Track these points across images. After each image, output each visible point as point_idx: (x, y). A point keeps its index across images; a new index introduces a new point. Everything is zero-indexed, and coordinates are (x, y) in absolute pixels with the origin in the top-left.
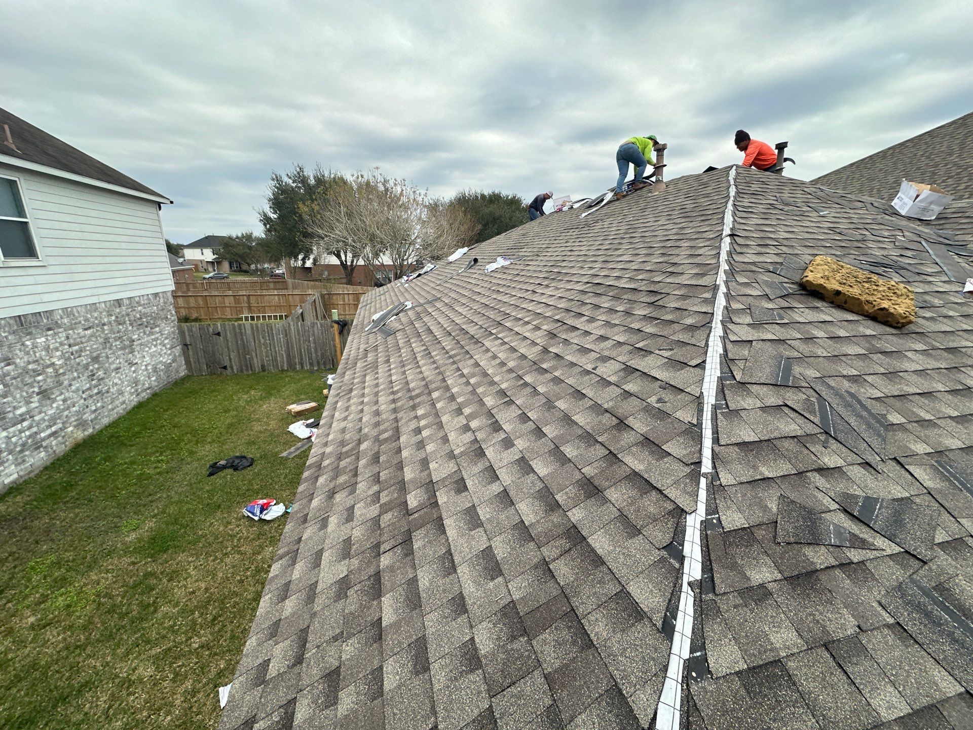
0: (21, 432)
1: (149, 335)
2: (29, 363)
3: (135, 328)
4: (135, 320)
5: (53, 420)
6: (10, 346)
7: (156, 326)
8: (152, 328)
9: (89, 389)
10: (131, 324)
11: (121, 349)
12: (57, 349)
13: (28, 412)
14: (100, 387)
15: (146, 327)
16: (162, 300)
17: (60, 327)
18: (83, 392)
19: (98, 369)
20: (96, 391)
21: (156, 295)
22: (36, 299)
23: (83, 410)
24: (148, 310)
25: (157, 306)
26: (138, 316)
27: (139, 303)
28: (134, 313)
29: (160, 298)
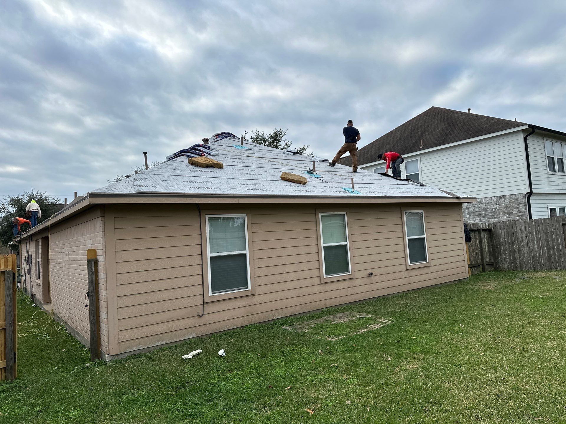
3: (471, 217)
4: (473, 212)
7: (494, 218)
8: (488, 218)
10: (469, 214)
15: (483, 217)
16: (508, 200)
21: (500, 197)
24: (489, 207)
25: (500, 205)
26: (477, 210)
27: (480, 203)
28: (474, 208)
29: (505, 199)
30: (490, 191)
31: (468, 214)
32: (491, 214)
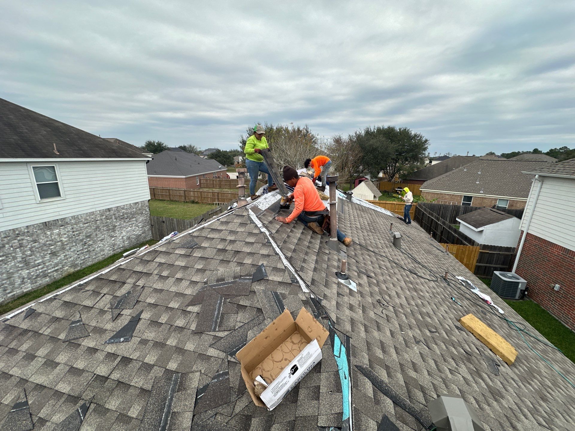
0: (36, 270)
1: (127, 222)
2: (47, 241)
3: (118, 220)
4: (119, 217)
5: (57, 264)
6: (37, 235)
7: (133, 218)
8: (130, 219)
9: (82, 250)
11: (107, 230)
12: (65, 234)
13: (42, 262)
14: (89, 249)
15: (126, 219)
16: (140, 205)
17: (69, 224)
18: (78, 252)
19: (89, 241)
20: (86, 250)
21: (136, 203)
22: (57, 214)
23: (77, 259)
24: (129, 211)
25: (136, 208)
26: (122, 214)
27: (123, 209)
28: (119, 213)
29: (139, 204)
30: (129, 200)
31: (115, 219)
32: (131, 216)
